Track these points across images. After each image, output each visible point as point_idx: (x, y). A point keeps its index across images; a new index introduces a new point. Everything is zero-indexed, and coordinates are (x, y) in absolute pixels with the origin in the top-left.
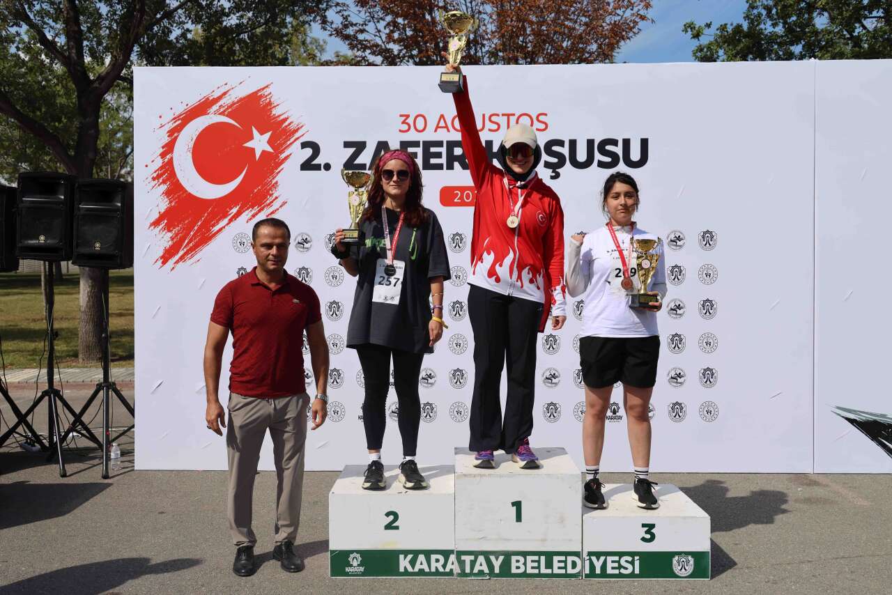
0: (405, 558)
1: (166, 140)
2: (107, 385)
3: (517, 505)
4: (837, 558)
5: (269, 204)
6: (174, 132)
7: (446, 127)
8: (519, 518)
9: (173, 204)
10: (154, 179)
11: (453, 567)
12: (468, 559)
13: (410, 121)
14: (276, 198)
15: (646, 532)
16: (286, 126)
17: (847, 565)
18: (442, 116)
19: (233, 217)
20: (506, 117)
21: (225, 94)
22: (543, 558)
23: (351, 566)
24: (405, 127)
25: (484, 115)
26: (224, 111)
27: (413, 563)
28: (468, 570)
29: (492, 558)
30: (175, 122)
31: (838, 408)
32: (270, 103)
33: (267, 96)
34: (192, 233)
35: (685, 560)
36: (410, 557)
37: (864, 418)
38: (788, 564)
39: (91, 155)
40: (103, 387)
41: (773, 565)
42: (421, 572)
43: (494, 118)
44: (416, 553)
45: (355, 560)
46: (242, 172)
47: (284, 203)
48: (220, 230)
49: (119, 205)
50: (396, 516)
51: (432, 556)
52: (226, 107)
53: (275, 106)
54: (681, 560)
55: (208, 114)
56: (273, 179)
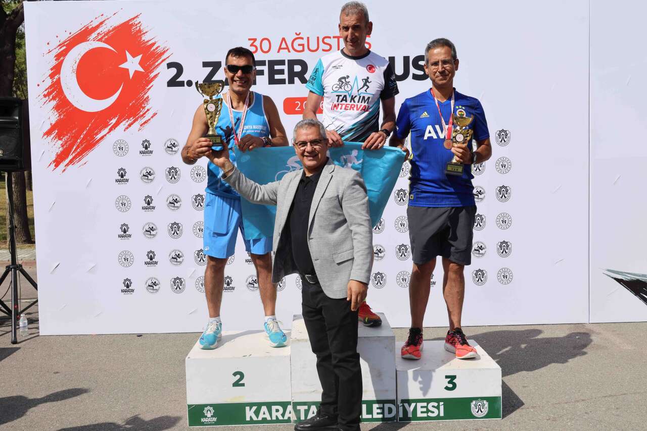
0: (250, 409)
1: (54, 63)
2: (14, 267)
4: (605, 397)
5: (142, 115)
6: (60, 56)
7: (287, 48)
10: (45, 96)
11: (290, 415)
12: (302, 408)
13: (257, 43)
14: (148, 110)
15: (449, 382)
16: (154, 50)
17: (613, 402)
18: (284, 39)
19: (112, 127)
20: (336, 39)
21: (102, 23)
23: (206, 417)
25: (318, 38)
26: (102, 38)
27: (257, 413)
30: (61, 48)
31: (609, 270)
32: (140, 31)
33: (137, 25)
34: (79, 141)
35: (481, 404)
36: (254, 408)
37: (629, 278)
38: (566, 403)
39: (9, 76)
40: (12, 269)
41: (553, 404)
42: (264, 421)
43: (326, 40)
44: (259, 405)
45: (209, 412)
46: (118, 90)
48: (102, 138)
49: (17, 118)
50: (242, 376)
51: (273, 407)
52: (103, 34)
53: (144, 33)
54: (478, 404)
55: (88, 41)
56: (145, 94)
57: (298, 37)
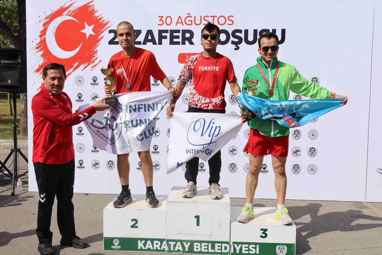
0: (141, 242)
1: (42, 28)
2: (16, 150)
3: (197, 217)
4: (365, 248)
5: (93, 61)
6: (46, 25)
7: (182, 23)
8: (198, 224)
9: (46, 61)
10: (36, 48)
11: (165, 247)
12: (172, 243)
13: (164, 19)
14: (97, 58)
15: (263, 233)
16: (101, 22)
17: (369, 252)
18: (180, 17)
19: (75, 68)
20: (212, 18)
21: (71, 5)
22: (210, 244)
23: (114, 245)
24: (161, 23)
25: (201, 17)
26: (71, 14)
27: (145, 245)
28: (172, 249)
29: (185, 243)
30: (46, 20)
32: (93, 10)
33: (92, 6)
35: (282, 248)
36: (143, 242)
38: (338, 251)
40: (14, 151)
42: (149, 249)
44: (146, 240)
45: (116, 242)
46: (80, 45)
47: (101, 61)
48: (70, 74)
49: (20, 61)
50: (137, 222)
51: (154, 241)
52: (72, 12)
53: (96, 12)
54: (281, 248)
55: (63, 15)
56: (95, 49)
57: (189, 16)
